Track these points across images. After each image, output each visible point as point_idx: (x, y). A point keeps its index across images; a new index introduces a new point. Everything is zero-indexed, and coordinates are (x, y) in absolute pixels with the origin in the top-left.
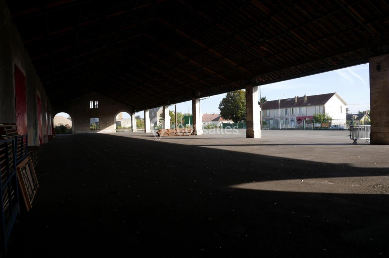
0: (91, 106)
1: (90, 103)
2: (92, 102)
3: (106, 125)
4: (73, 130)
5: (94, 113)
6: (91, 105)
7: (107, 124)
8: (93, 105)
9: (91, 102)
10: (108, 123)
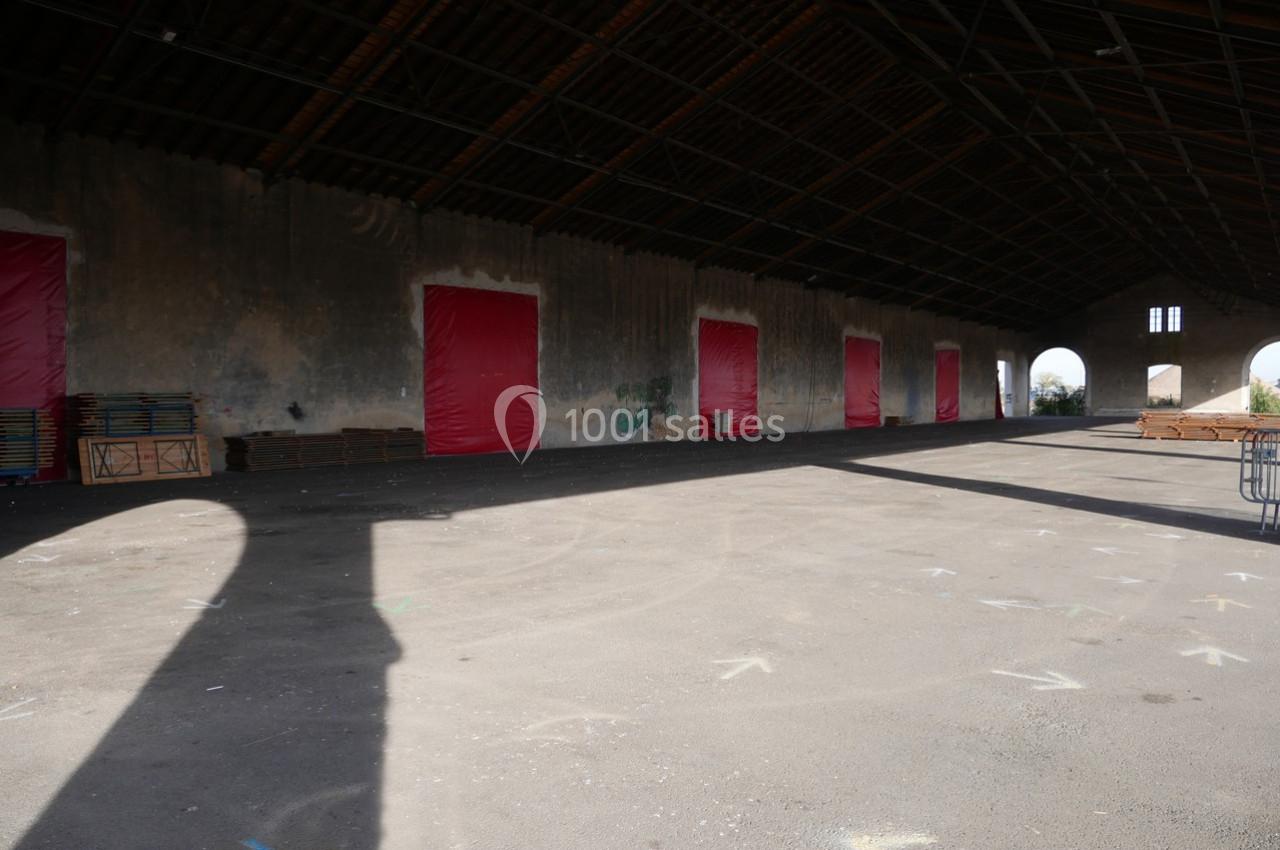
0: (1155, 326)
1: (1149, 312)
2: (1159, 310)
3: (1208, 392)
4: (1088, 403)
5: (1165, 348)
6: (1152, 321)
7: (1210, 389)
8: (1159, 320)
9: (1152, 310)
10: (1214, 381)
